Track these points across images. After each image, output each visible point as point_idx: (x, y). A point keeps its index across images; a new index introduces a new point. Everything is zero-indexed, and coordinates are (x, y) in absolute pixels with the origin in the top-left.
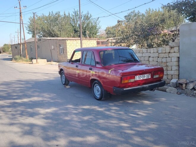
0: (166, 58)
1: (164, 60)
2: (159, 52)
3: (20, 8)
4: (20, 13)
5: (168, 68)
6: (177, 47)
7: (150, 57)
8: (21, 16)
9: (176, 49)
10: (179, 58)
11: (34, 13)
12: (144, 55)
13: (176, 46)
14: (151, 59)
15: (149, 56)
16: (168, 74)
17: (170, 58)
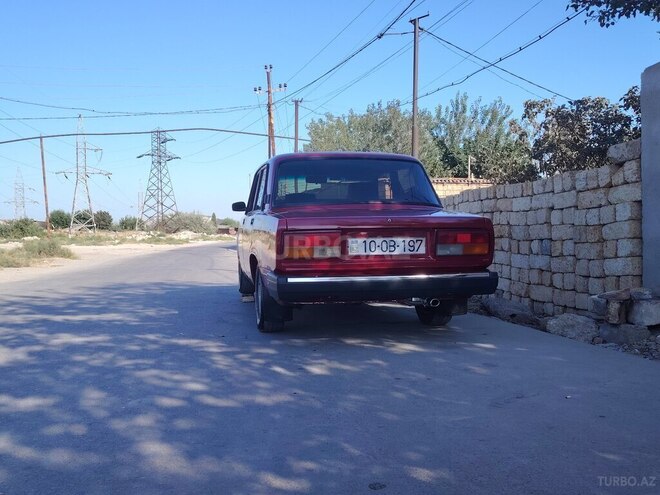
0: (600, 206)
1: (592, 218)
2: (578, 188)
3: (269, 92)
4: (269, 106)
5: (605, 249)
6: (634, 162)
7: (552, 208)
8: (270, 114)
9: (630, 169)
10: (639, 202)
11: (296, 102)
12: (535, 204)
13: (631, 157)
14: (555, 217)
15: (550, 205)
16: (607, 273)
17: (611, 208)
